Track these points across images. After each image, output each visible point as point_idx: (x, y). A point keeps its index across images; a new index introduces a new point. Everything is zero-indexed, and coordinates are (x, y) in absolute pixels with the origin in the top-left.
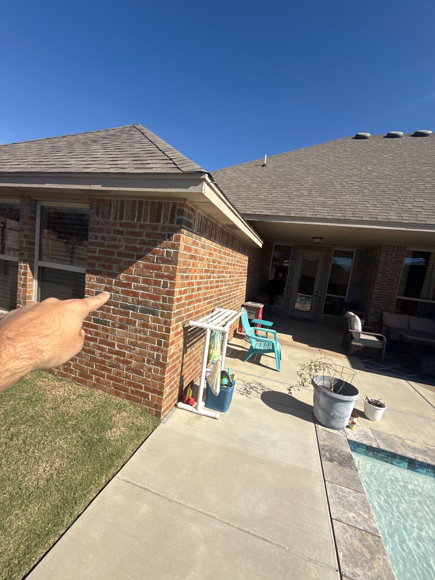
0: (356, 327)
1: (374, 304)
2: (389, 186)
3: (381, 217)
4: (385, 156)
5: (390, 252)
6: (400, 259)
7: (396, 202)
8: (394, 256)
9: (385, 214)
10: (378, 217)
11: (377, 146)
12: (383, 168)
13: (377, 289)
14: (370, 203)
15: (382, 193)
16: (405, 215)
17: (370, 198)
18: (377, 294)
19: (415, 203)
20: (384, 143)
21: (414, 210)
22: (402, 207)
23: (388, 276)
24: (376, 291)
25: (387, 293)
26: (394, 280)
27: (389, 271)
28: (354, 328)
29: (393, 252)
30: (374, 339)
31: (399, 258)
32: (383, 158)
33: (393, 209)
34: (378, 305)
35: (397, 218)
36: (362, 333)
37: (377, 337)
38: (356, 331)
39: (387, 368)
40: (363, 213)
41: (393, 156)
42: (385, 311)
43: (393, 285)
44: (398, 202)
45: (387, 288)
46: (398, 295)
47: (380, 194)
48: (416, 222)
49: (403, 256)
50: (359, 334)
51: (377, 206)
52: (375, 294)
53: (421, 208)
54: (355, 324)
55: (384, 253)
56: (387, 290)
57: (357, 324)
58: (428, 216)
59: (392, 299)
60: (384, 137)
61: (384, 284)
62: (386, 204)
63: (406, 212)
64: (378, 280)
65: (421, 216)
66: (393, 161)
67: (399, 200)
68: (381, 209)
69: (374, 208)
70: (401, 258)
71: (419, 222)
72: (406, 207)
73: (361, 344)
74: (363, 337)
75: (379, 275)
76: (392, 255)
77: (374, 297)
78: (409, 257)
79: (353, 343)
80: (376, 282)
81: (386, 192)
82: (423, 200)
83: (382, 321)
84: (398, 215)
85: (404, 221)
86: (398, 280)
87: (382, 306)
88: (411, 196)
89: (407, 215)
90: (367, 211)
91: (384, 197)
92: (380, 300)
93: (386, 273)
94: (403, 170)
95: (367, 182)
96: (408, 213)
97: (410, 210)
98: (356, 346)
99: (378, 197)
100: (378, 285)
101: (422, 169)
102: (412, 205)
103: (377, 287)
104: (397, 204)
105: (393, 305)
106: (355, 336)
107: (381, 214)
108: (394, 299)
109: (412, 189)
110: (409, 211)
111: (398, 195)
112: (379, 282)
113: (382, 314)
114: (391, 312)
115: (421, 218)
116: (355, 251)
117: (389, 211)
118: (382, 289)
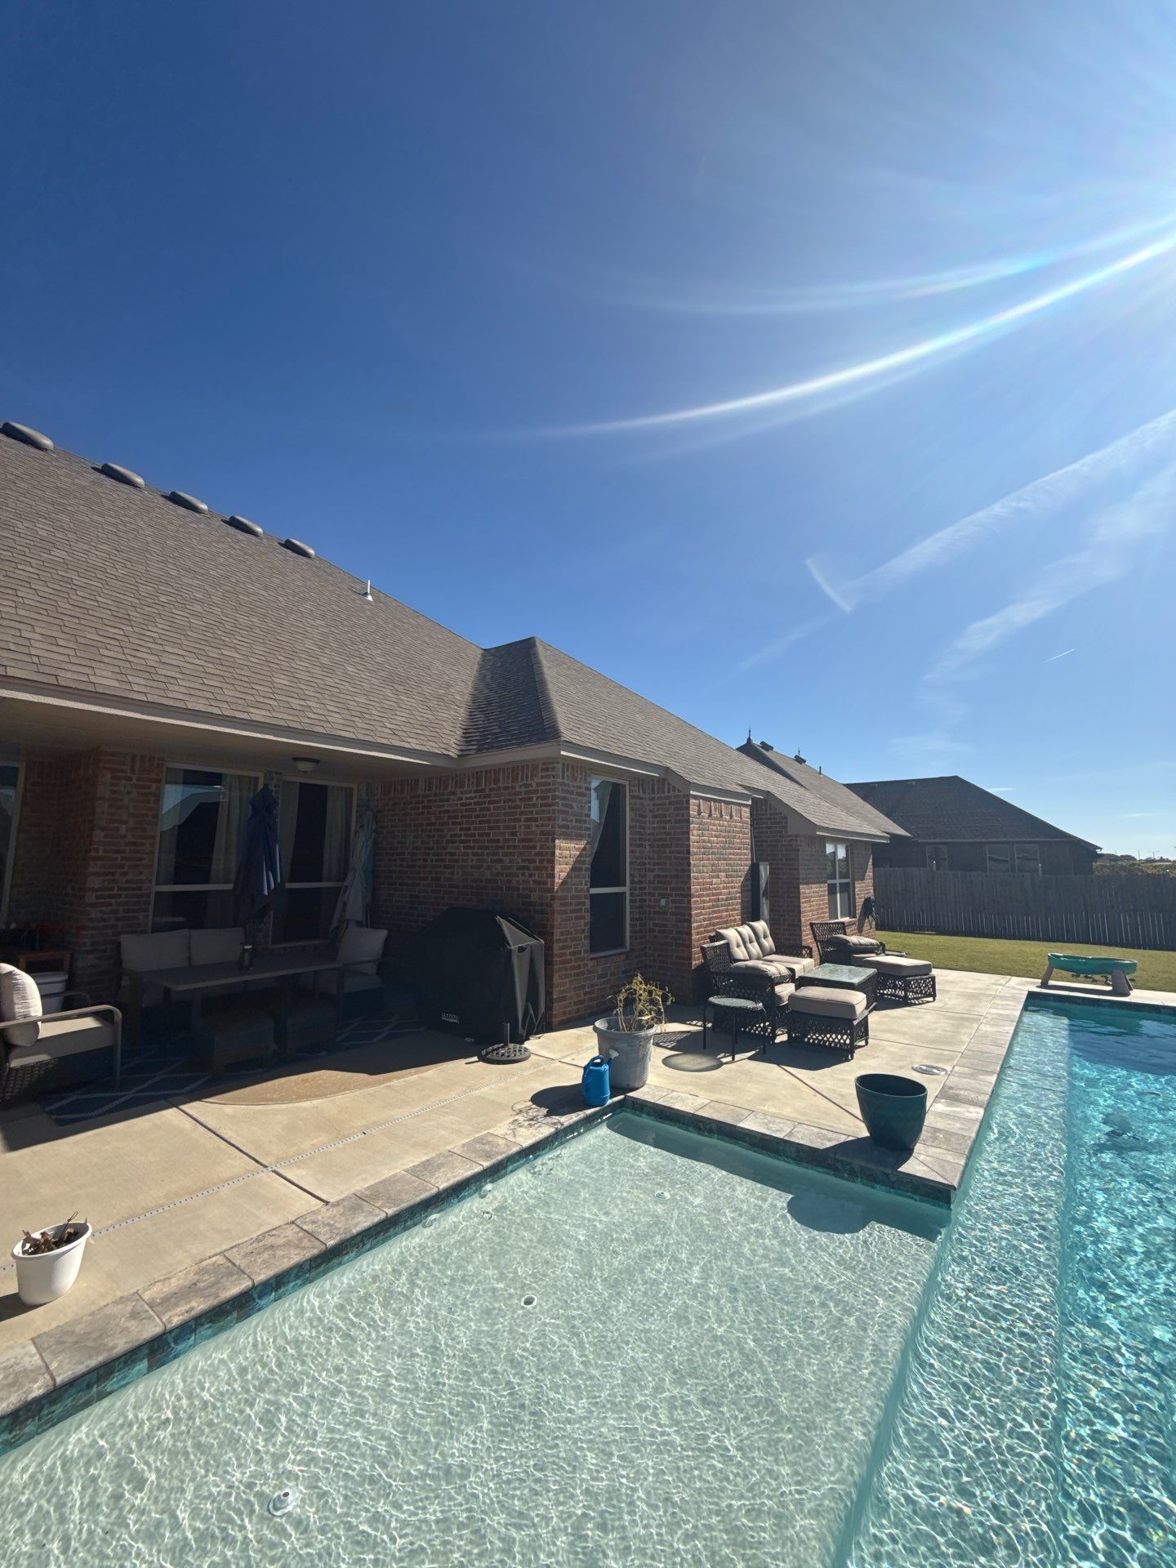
0: (19, 1009)
1: (91, 920)
2: (99, 599)
3: (69, 675)
4: (96, 518)
5: (122, 771)
6: (153, 790)
7: (117, 643)
8: (134, 781)
9: (81, 669)
10: (61, 673)
11: (73, 484)
12: (86, 547)
13: (96, 874)
14: (37, 630)
15: (77, 612)
16: (137, 680)
17: (39, 617)
18: (97, 890)
19: (165, 655)
20: (93, 482)
21: (160, 671)
22: (130, 658)
23: (124, 837)
24: (94, 882)
25: (127, 882)
26: (144, 844)
27: (126, 822)
28: (14, 1014)
29: (132, 770)
30: (89, 1023)
31: (149, 787)
32: (87, 519)
33: (107, 660)
34: (103, 920)
35: (116, 684)
36: (44, 1021)
37: (96, 1015)
38: (22, 1021)
39: (130, 1094)
40: (11, 655)
41: (115, 525)
42: (128, 933)
43: (142, 859)
44: (123, 644)
45: (126, 869)
46: (157, 883)
47: (73, 614)
48: (164, 702)
49: (159, 781)
50: (33, 1025)
51: (61, 642)
52: (93, 890)
53: (178, 670)
54: (16, 1001)
55: (109, 775)
56: (125, 874)
57: (24, 998)
58: (192, 692)
59: (142, 896)
60: (95, 469)
61: (116, 859)
62: (88, 642)
63: (141, 674)
64: (97, 851)
65: (176, 688)
66: (115, 538)
67: (126, 639)
68: (72, 652)
69: (50, 647)
70: (154, 786)
71: (171, 703)
72: (143, 662)
73: (44, 1057)
74: (47, 1030)
75: (98, 835)
76: (130, 779)
77: (91, 898)
78: (176, 783)
79: (15, 1063)
80: (93, 854)
81: (91, 612)
82: (183, 653)
83: (120, 962)
84: (119, 677)
85: (135, 696)
86: (153, 845)
87: (118, 919)
88: (156, 635)
89: (142, 682)
90: (27, 651)
91: (83, 622)
92: (110, 904)
93: (118, 829)
94: (140, 568)
95: (31, 570)
96: (146, 675)
97: (153, 670)
98: (24, 1068)
99: (65, 618)
100: (99, 863)
101: (185, 580)
102: (156, 658)
103: (98, 869)
104: (120, 650)
105: (147, 910)
106: (17, 1039)
107: (70, 667)
108: (149, 895)
109: (159, 621)
110: (149, 671)
111: (123, 627)
112: (101, 853)
113: (119, 945)
114: (144, 932)
115: (176, 695)
116: (22, 767)
117: (94, 664)
118: (113, 874)
